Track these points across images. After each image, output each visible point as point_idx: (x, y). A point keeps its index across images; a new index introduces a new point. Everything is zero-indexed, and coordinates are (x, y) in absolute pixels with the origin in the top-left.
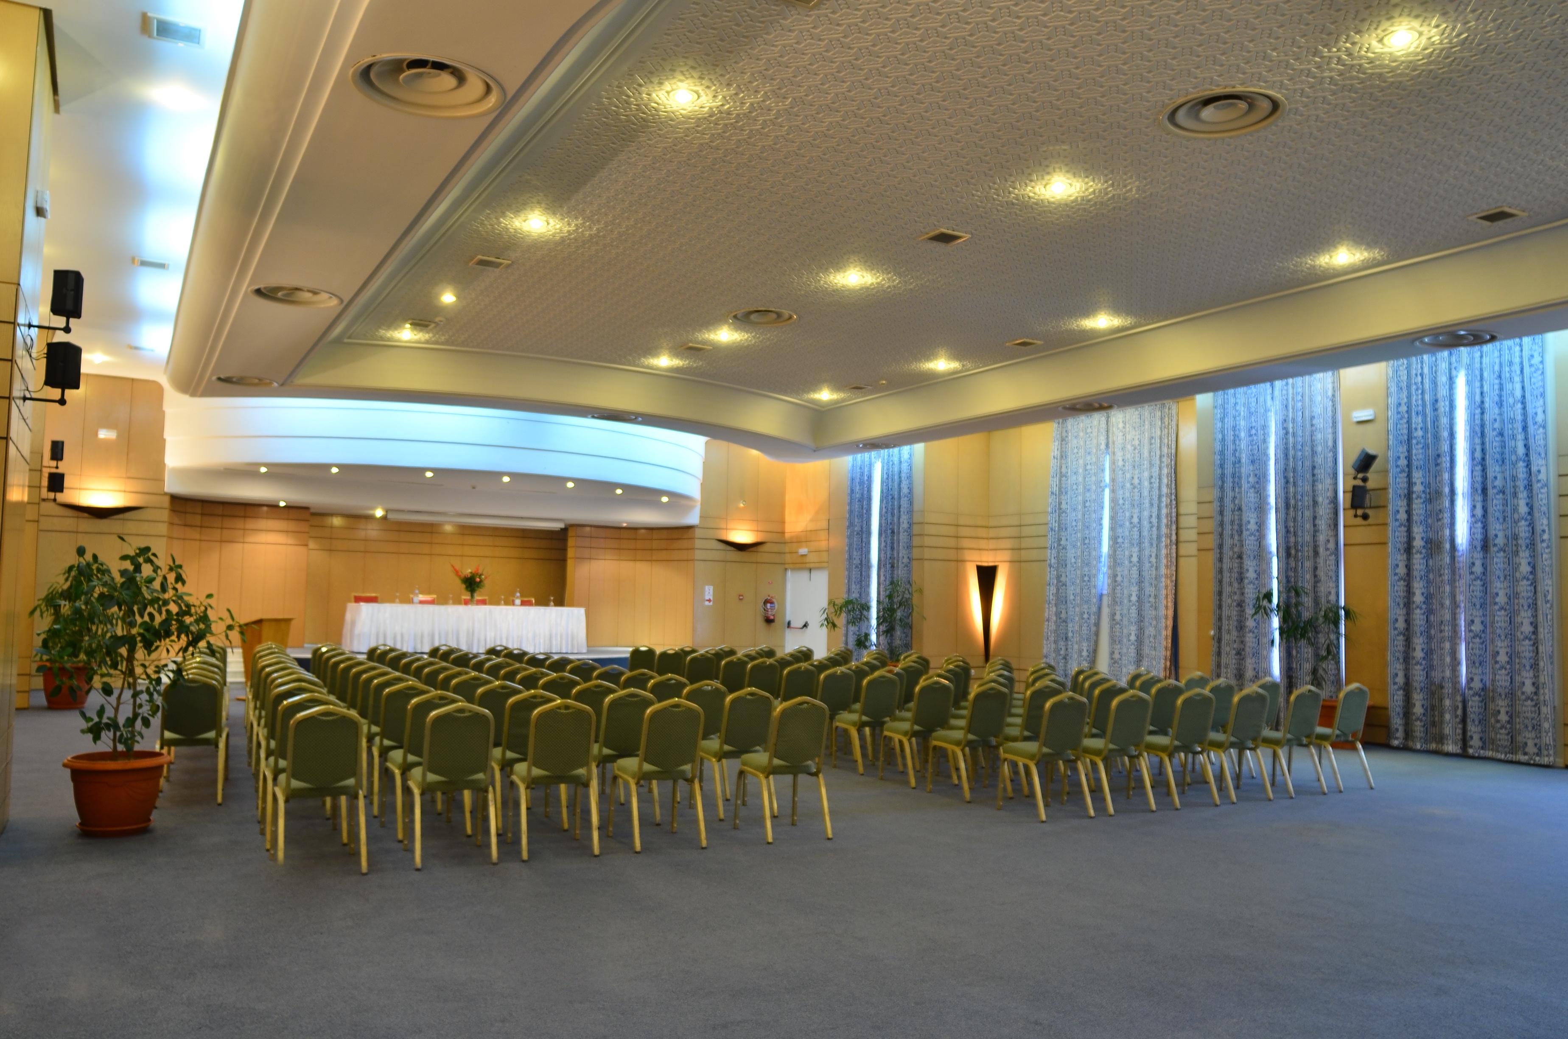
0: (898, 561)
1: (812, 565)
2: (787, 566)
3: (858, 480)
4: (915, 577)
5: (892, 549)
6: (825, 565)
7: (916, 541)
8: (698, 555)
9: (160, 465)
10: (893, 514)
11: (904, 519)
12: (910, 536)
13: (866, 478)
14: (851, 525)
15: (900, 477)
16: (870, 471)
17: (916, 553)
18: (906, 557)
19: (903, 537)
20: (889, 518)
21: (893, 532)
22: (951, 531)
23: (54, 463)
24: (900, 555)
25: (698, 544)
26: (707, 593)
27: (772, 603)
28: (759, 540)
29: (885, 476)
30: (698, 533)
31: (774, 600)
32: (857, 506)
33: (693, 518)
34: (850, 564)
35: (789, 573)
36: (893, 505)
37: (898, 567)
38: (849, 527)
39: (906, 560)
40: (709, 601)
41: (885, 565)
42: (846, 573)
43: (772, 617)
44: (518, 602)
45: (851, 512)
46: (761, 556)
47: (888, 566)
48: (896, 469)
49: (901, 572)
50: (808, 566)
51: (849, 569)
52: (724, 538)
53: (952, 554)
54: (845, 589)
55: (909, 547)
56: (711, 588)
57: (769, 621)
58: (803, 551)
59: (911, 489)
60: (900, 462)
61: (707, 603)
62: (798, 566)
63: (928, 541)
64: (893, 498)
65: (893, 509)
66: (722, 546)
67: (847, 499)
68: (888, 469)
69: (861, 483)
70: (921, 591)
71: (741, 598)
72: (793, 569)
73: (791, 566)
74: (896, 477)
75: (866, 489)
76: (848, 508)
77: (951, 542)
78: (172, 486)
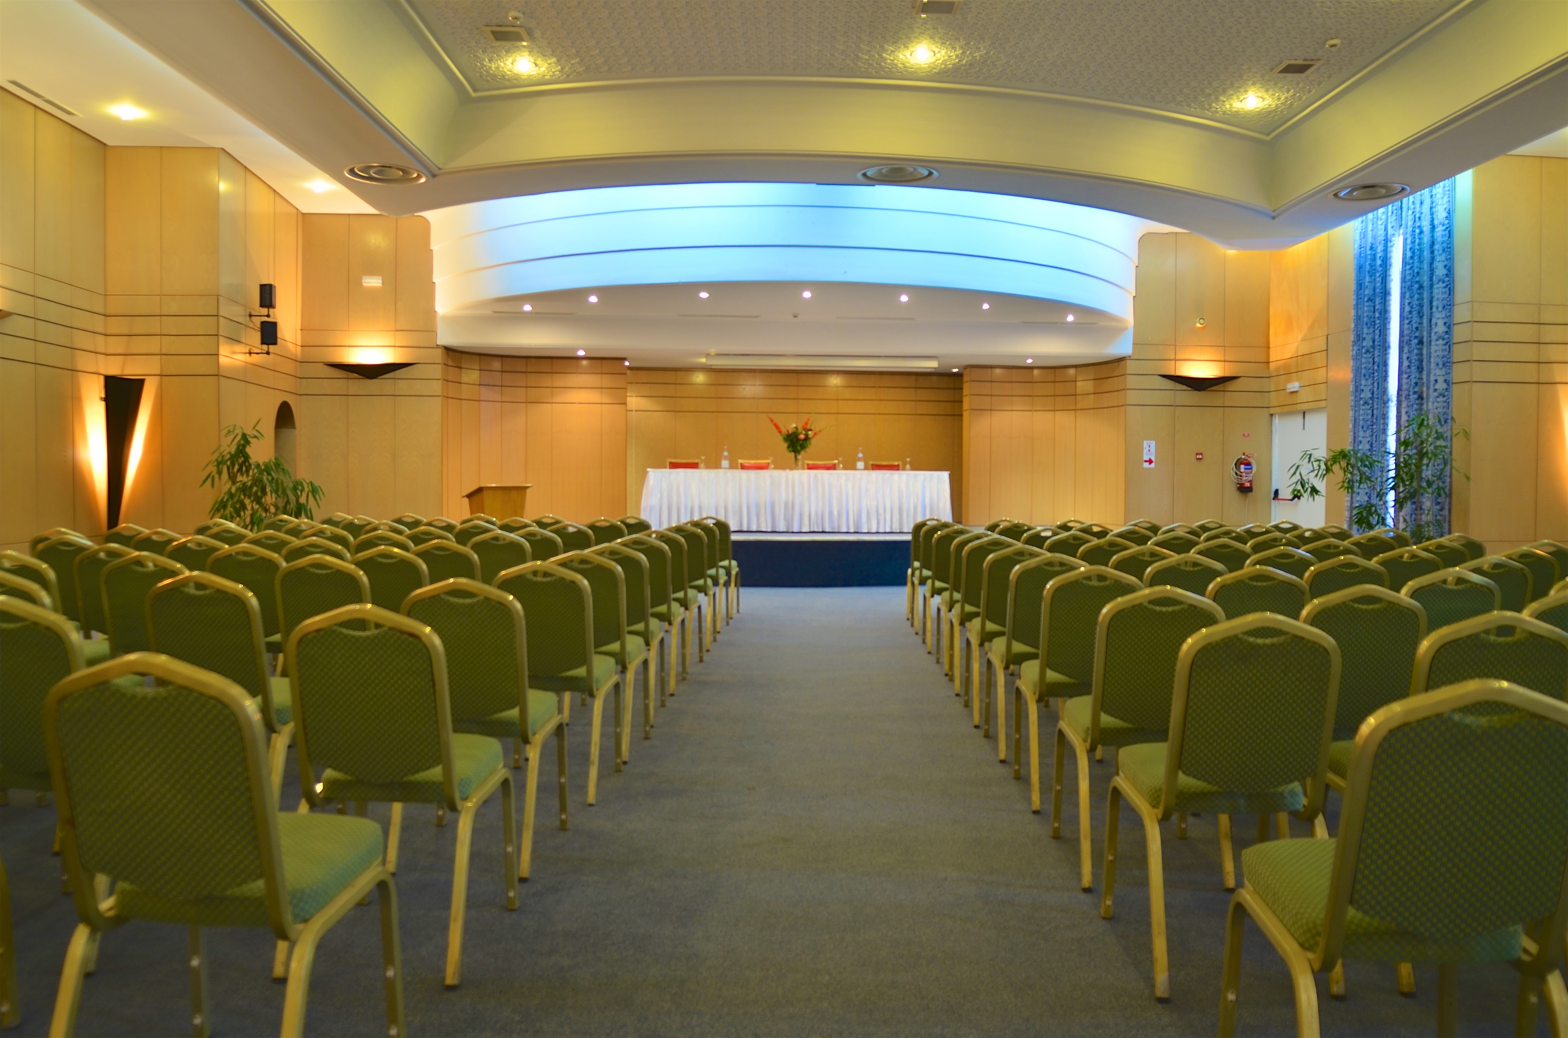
0: (1428, 388)
1: (1305, 407)
2: (1272, 411)
3: (1368, 268)
4: (1456, 411)
5: (1420, 369)
6: (1323, 404)
7: (1458, 353)
8: (1132, 397)
9: (431, 312)
10: (1420, 315)
11: (1439, 318)
12: (1449, 345)
13: (1379, 262)
14: (1359, 338)
15: (1432, 252)
16: (1386, 251)
17: (1459, 373)
18: (1441, 380)
19: (1437, 348)
20: (1415, 319)
21: (1421, 342)
22: (1528, 333)
23: (264, 311)
24: (1432, 378)
25: (1131, 382)
26: (1145, 451)
27: (1248, 464)
28: (1227, 374)
29: (1409, 254)
30: (1131, 367)
31: (1251, 460)
32: (1366, 308)
33: (1123, 347)
34: (1357, 399)
35: (1277, 420)
36: (1421, 299)
37: (1428, 398)
38: (1355, 343)
39: (1441, 386)
40: (1150, 462)
41: (1407, 397)
42: (1351, 413)
43: (1248, 485)
44: (860, 465)
45: (1358, 318)
46: (1231, 396)
47: (1413, 397)
48: (1426, 239)
49: (1433, 406)
50: (1299, 407)
51: (1356, 408)
52: (1172, 373)
53: (1529, 373)
54: (1351, 439)
55: (1447, 364)
56: (1153, 444)
57: (1244, 490)
58: (1294, 386)
59: (1450, 271)
60: (1433, 227)
61: (1146, 465)
62: (1287, 409)
63: (1480, 351)
64: (1421, 287)
65: (1421, 306)
66: (1169, 384)
67: (1352, 299)
68: (1413, 242)
69: (1372, 272)
70: (1467, 434)
71: (1199, 457)
72: (1282, 415)
73: (1278, 410)
74: (1426, 254)
75: (1379, 279)
76: (1353, 313)
77: (1529, 352)
78: (446, 337)
